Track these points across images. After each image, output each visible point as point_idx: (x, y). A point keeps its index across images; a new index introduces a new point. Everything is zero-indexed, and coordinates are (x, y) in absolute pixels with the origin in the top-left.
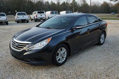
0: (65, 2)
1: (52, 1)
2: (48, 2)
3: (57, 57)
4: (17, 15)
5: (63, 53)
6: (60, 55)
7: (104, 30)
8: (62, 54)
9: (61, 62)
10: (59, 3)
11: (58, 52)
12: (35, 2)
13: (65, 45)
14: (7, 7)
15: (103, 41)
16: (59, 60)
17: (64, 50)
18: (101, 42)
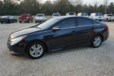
0: (103, 5)
1: (90, 4)
2: (86, 5)
3: (31, 52)
8: (38, 50)
9: (37, 56)
10: (96, 6)
14: (53, 9)
15: (99, 44)
16: (34, 54)
17: (40, 46)
18: (96, 45)
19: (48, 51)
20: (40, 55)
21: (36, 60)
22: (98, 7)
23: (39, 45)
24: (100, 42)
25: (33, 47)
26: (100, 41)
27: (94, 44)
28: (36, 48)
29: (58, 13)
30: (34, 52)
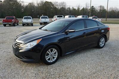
0: (85, 8)
1: (73, 7)
2: (69, 8)
3: (46, 57)
4: (41, 18)
5: (54, 53)
6: (50, 55)
7: (105, 34)
8: (53, 55)
9: (52, 61)
10: (79, 9)
11: (48, 52)
12: (58, 8)
13: (56, 46)
14: (37, 12)
15: (103, 44)
16: (49, 59)
17: (55, 51)
18: (101, 46)
19: (63, 55)
20: (55, 60)
21: (52, 65)
22: (81, 10)
23: (54, 49)
24: (104, 43)
25: (49, 51)
26: (104, 41)
27: (100, 44)
28: (51, 52)
29: (43, 15)
30: (49, 57)
